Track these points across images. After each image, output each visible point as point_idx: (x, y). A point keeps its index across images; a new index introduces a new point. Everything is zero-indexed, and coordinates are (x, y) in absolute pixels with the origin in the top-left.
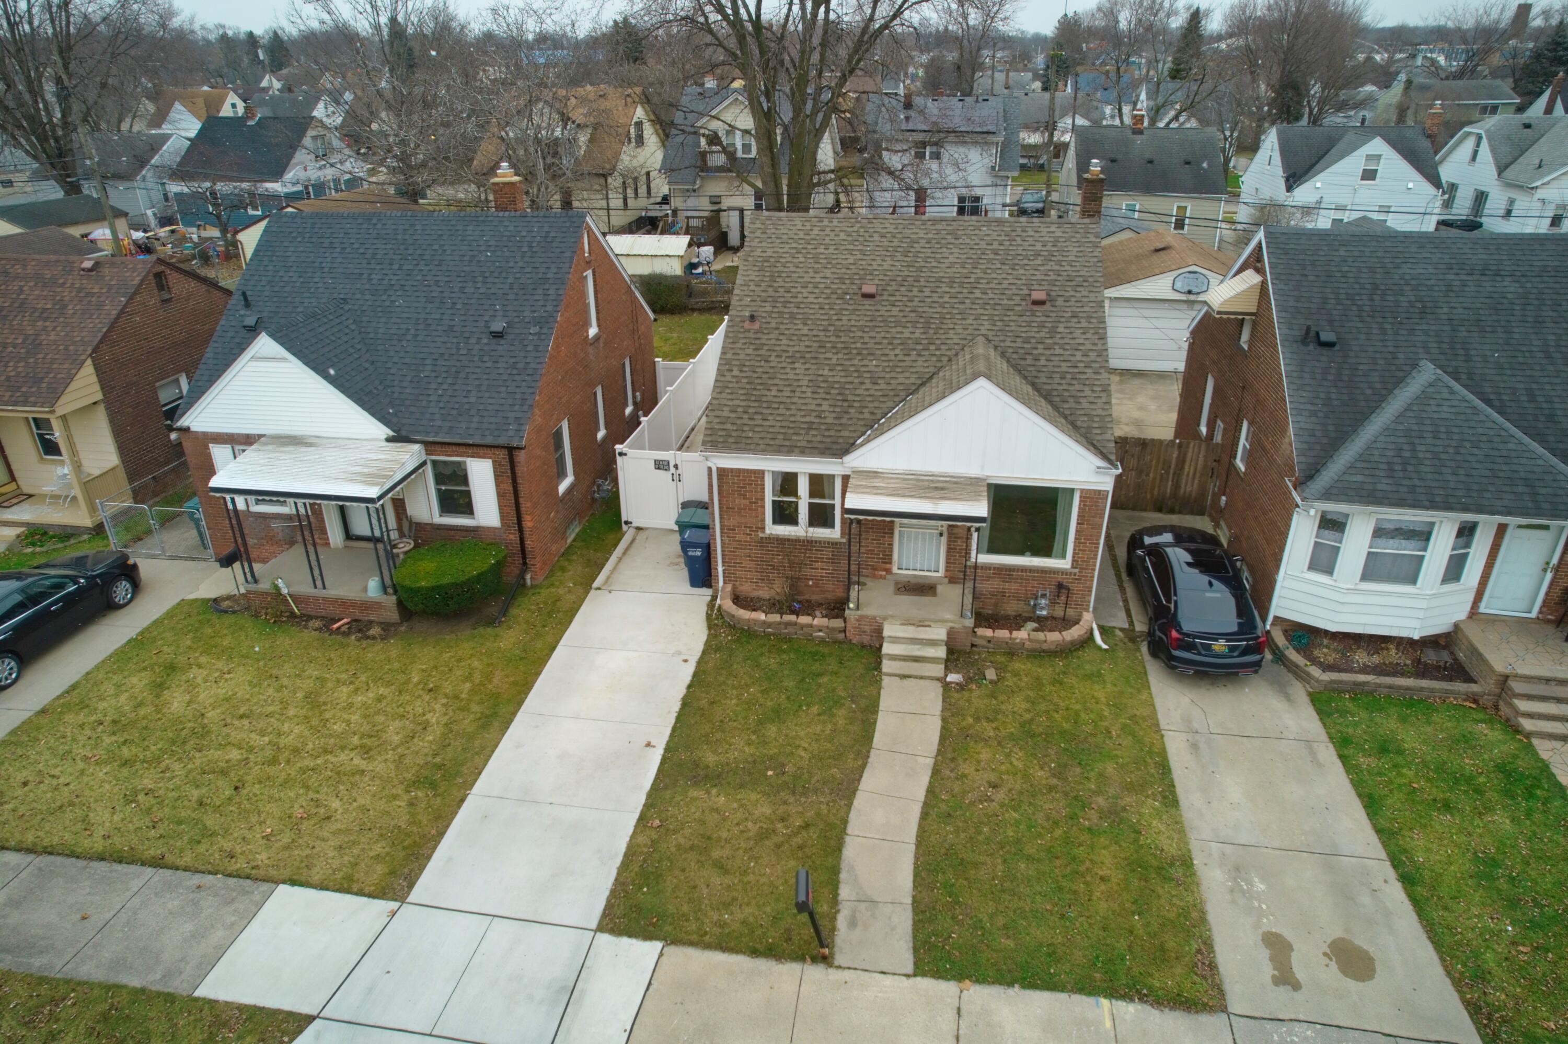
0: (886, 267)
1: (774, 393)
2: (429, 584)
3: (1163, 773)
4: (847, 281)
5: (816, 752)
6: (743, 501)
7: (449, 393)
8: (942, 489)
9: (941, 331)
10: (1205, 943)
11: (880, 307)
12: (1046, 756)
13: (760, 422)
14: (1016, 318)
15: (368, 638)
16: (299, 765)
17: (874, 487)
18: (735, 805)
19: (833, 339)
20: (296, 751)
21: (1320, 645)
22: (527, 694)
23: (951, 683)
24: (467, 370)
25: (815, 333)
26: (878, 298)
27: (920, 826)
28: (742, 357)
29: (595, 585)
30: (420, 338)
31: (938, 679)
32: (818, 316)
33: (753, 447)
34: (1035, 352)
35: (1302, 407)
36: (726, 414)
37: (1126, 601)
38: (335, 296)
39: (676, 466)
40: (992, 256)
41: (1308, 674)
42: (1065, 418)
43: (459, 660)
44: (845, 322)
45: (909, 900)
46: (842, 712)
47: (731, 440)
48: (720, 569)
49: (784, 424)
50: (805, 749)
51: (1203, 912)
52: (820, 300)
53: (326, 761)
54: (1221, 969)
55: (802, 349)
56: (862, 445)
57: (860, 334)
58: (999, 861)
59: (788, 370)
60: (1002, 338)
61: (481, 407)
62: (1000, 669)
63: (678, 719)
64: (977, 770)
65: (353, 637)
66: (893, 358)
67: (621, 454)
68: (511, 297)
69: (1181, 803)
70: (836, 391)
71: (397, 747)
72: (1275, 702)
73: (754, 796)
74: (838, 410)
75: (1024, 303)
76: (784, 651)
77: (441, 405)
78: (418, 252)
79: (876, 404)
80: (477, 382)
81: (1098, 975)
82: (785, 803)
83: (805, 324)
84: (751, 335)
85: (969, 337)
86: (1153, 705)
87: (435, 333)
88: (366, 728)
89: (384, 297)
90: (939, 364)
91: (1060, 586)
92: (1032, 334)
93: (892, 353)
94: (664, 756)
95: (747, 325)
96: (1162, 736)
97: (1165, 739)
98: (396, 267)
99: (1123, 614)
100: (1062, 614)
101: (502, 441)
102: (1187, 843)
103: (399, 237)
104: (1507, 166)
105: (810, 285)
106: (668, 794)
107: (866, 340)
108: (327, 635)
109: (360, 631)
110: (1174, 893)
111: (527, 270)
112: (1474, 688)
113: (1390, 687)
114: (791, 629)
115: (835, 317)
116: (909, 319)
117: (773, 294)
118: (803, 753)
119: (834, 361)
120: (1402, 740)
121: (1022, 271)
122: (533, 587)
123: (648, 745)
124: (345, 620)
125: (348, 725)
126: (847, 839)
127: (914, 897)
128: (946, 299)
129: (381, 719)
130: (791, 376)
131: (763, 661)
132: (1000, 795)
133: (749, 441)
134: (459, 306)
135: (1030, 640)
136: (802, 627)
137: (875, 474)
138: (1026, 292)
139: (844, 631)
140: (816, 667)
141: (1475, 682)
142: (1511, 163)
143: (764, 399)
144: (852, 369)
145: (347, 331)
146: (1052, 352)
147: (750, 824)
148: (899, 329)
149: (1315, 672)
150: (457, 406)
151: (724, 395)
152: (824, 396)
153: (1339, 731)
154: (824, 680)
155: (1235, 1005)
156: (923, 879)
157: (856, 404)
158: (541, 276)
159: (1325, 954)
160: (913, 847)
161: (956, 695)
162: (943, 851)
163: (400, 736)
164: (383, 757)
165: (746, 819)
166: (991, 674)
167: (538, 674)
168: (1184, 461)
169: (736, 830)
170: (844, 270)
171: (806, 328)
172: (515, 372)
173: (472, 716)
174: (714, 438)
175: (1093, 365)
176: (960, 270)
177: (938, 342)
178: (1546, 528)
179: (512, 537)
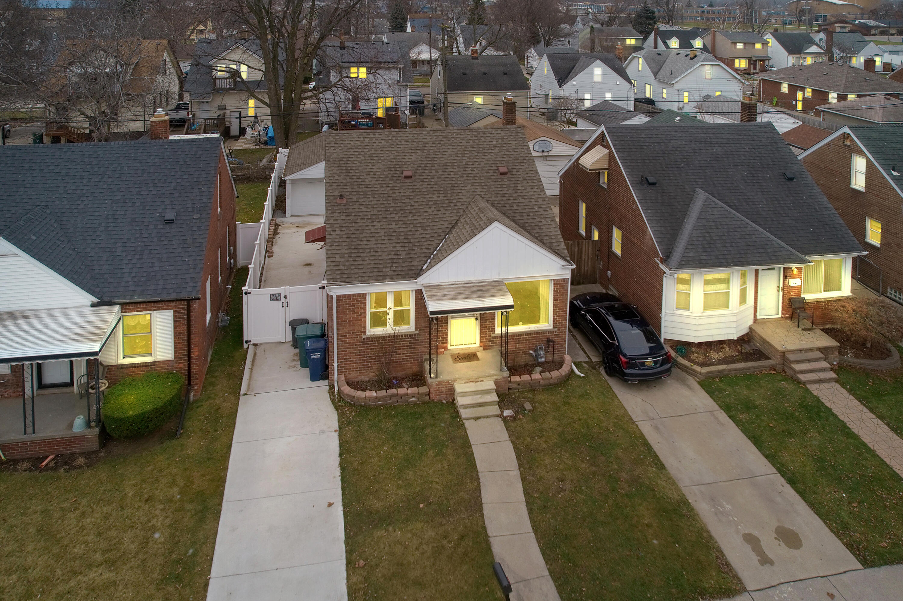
0: (413, 160)
1: (365, 242)
2: (136, 413)
3: (648, 449)
4: (393, 169)
5: (445, 483)
6: (353, 316)
7: (138, 265)
8: (482, 291)
9: (455, 195)
10: (718, 551)
11: (416, 184)
12: (581, 453)
13: (361, 262)
14: (493, 183)
15: (75, 468)
16: (54, 592)
17: (442, 295)
18: (409, 535)
19: (393, 205)
20: (46, 580)
21: (692, 352)
22: (224, 486)
23: (507, 417)
24: (150, 248)
25: (381, 202)
26: (413, 178)
27: (530, 518)
28: (339, 221)
29: (242, 392)
30: (110, 229)
31: (498, 416)
32: (380, 192)
33: (360, 279)
34: (509, 202)
35: (652, 218)
36: (338, 259)
37: (579, 344)
38: (38, 203)
39: (285, 297)
40: (471, 149)
41: (694, 371)
42: (537, 238)
43: (161, 471)
44: (397, 194)
45: (547, 573)
46: (449, 451)
47: (345, 276)
48: (336, 365)
49: (376, 262)
50: (437, 483)
51: (708, 532)
52: (380, 182)
53: (79, 583)
54: (733, 565)
55: (376, 213)
56: (428, 269)
57: (408, 200)
58: (587, 530)
59: (370, 227)
60: (489, 196)
61: (164, 273)
62: (532, 401)
63: (342, 480)
64: (548, 472)
65: (62, 470)
66: (431, 213)
67: (246, 293)
68: (176, 195)
69: (666, 466)
70: (403, 237)
71: (137, 553)
72: (685, 392)
73: (419, 525)
74: (407, 249)
75: (495, 174)
76: (394, 416)
77: (133, 275)
78: (102, 169)
79: (429, 243)
80: (158, 256)
81: (674, 590)
82: (441, 525)
83: (374, 197)
84: (342, 207)
85: (472, 197)
86: (623, 407)
87: (122, 224)
88: (103, 545)
89: (79, 202)
90: (459, 214)
91: (549, 341)
92: (505, 192)
93: (429, 210)
94: (344, 511)
95: (338, 201)
96: (637, 425)
97: (639, 427)
98: (85, 180)
99: (581, 352)
100: (551, 358)
101: (183, 295)
102: (680, 490)
103: (86, 160)
104: (657, 73)
105: (372, 173)
106: (360, 539)
107: (413, 204)
108: (37, 473)
109: (66, 463)
110: (689, 524)
111: (184, 177)
112: (771, 362)
113: (735, 370)
114: (394, 399)
115: (391, 192)
116: (434, 189)
117: (350, 180)
118: (437, 486)
119: (397, 219)
120: (754, 400)
121: (489, 156)
122: (195, 401)
123: (330, 505)
124: (51, 457)
125: (87, 546)
126: (491, 540)
127: (549, 569)
128: (453, 176)
129: (113, 533)
130: (373, 231)
131: (383, 425)
132: (568, 486)
133: (357, 276)
134: (137, 204)
135: (542, 379)
136: (401, 396)
137: (438, 287)
138: (495, 168)
139: (429, 395)
140: (420, 423)
141: (770, 359)
142: (658, 72)
143: (360, 247)
144: (409, 222)
145: (53, 229)
146: (518, 201)
147: (425, 547)
148: (430, 196)
149: (698, 368)
150: (145, 274)
151: (334, 247)
152: (396, 241)
153: (723, 402)
154: (428, 431)
155: (750, 586)
156: (549, 555)
157: (417, 244)
158: (195, 180)
159: (776, 538)
160: (533, 534)
161: (512, 424)
162: (552, 532)
163: (136, 544)
164: (128, 566)
165: (421, 543)
166: (528, 406)
167: (226, 469)
168: (581, 253)
169: (418, 554)
170: (389, 163)
171: (375, 200)
172: (186, 246)
173: (189, 514)
174: (334, 276)
175: (543, 206)
176: (456, 158)
177: (454, 201)
178: (773, 269)
179: (181, 365)
